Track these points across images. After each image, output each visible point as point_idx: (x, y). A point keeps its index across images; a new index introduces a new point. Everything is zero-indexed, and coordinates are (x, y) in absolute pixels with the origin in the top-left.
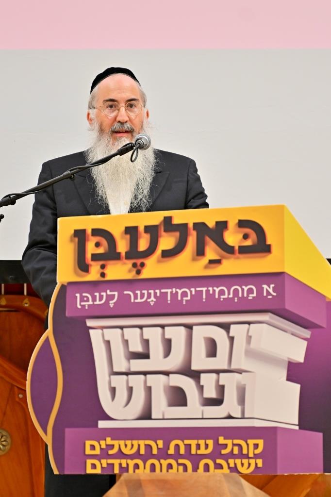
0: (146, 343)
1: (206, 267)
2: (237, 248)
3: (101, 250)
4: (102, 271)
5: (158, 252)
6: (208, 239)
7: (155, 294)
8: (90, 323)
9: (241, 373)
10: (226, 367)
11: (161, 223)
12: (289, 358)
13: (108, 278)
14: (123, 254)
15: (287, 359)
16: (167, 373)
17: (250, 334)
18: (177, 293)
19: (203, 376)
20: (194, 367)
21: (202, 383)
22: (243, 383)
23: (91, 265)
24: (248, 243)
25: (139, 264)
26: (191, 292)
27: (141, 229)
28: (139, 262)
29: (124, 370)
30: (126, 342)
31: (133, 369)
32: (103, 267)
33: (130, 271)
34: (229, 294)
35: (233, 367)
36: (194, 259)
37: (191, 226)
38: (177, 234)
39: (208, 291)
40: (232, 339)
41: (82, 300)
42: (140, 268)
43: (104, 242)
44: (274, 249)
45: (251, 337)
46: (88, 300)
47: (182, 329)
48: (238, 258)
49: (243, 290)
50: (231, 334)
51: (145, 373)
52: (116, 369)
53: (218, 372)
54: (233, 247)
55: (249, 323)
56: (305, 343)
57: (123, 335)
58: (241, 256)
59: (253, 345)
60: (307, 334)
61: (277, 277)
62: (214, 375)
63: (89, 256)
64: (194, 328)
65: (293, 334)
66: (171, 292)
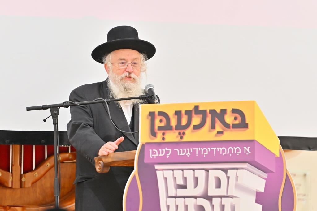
0: (185, 179)
1: (216, 136)
2: (231, 125)
3: (162, 124)
4: (163, 136)
5: (192, 126)
6: (217, 119)
7: (190, 150)
8: (157, 167)
9: (233, 198)
10: (225, 194)
11: (193, 109)
12: (256, 190)
13: (166, 140)
14: (174, 127)
15: (255, 190)
16: (195, 197)
17: (237, 175)
18: (201, 150)
19: (214, 199)
20: (209, 194)
21: (213, 204)
22: (234, 204)
23: (157, 133)
24: (237, 122)
25: (182, 133)
26: (208, 150)
27: (183, 112)
28: (182, 131)
29: (174, 195)
30: (175, 179)
31: (179, 195)
32: (164, 134)
33: (177, 137)
34: (227, 152)
35: (229, 194)
36: (210, 131)
37: (208, 111)
38: (201, 116)
39: (216, 150)
40: (228, 178)
41: (153, 154)
42: (182, 135)
43: (164, 120)
44: (249, 126)
45: (238, 177)
46: (156, 154)
47: (204, 171)
48: (232, 131)
49: (234, 149)
50: (228, 175)
51: (184, 197)
52: (170, 195)
53: (221, 197)
54: (229, 125)
55: (237, 169)
56: (264, 181)
57: (173, 174)
58: (233, 130)
59: (239, 182)
60: (265, 175)
61: (251, 142)
62: (219, 199)
63: (156, 127)
64: (210, 171)
65: (258, 176)
66: (198, 150)
